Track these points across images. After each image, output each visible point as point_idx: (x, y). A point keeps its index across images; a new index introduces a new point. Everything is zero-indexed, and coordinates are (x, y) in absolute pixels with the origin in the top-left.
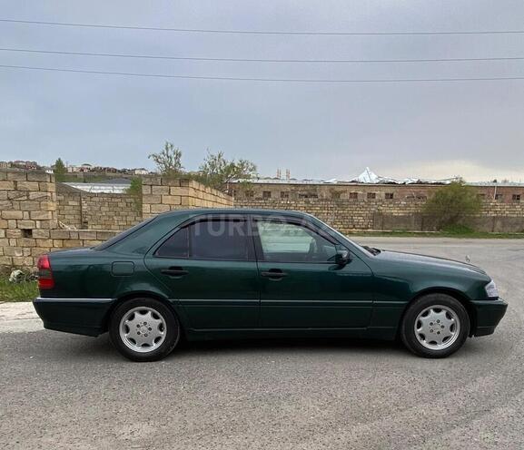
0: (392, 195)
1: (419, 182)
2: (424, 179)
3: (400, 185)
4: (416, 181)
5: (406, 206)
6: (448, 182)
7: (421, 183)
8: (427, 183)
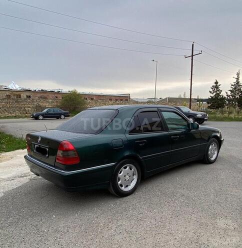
0: (30, 96)
1: (42, 90)
2: (44, 89)
3: (33, 92)
4: (40, 90)
5: (52, 102)
6: (56, 91)
7: (43, 91)
8: (46, 91)
